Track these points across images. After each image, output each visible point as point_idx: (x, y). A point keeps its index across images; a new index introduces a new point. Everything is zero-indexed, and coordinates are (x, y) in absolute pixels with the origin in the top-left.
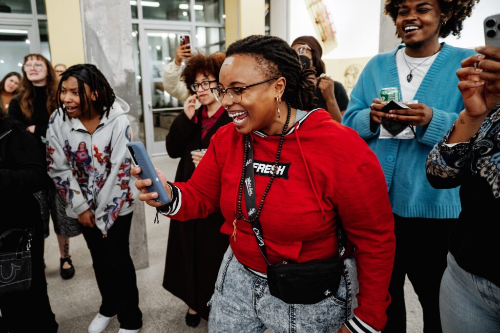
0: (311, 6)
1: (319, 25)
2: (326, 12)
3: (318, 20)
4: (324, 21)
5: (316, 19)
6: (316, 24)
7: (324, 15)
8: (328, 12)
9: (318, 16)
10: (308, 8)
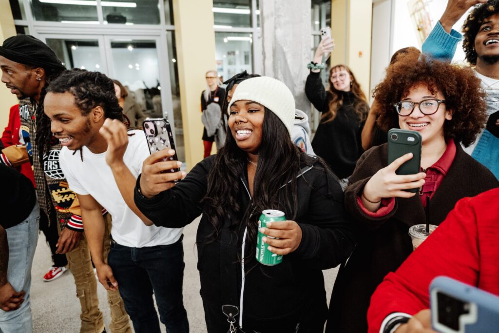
0: (414, 14)
1: (421, 32)
2: (429, 19)
3: (420, 27)
4: (426, 28)
5: (418, 26)
6: (418, 31)
7: (428, 22)
8: (431, 19)
9: (420, 23)
10: (411, 16)
